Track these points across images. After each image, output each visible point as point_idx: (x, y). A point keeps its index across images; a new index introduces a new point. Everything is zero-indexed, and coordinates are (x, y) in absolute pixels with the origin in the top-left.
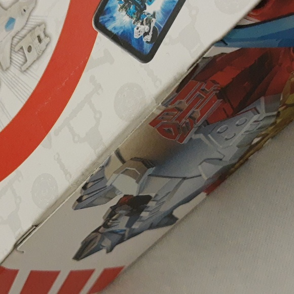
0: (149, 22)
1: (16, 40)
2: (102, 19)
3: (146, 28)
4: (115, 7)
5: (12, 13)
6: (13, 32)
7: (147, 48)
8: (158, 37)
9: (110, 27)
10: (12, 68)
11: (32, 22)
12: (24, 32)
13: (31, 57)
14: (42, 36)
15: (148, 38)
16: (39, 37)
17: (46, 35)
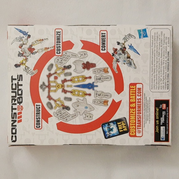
0: (110, 134)
1: (85, 112)
2: (103, 125)
3: (109, 134)
4: (106, 126)
5: (88, 106)
6: (86, 110)
7: (107, 137)
8: (109, 137)
9: (104, 128)
10: (82, 116)
11: (91, 112)
12: (88, 112)
13: (87, 118)
14: (91, 117)
15: (108, 136)
16: (90, 116)
17: (92, 117)
